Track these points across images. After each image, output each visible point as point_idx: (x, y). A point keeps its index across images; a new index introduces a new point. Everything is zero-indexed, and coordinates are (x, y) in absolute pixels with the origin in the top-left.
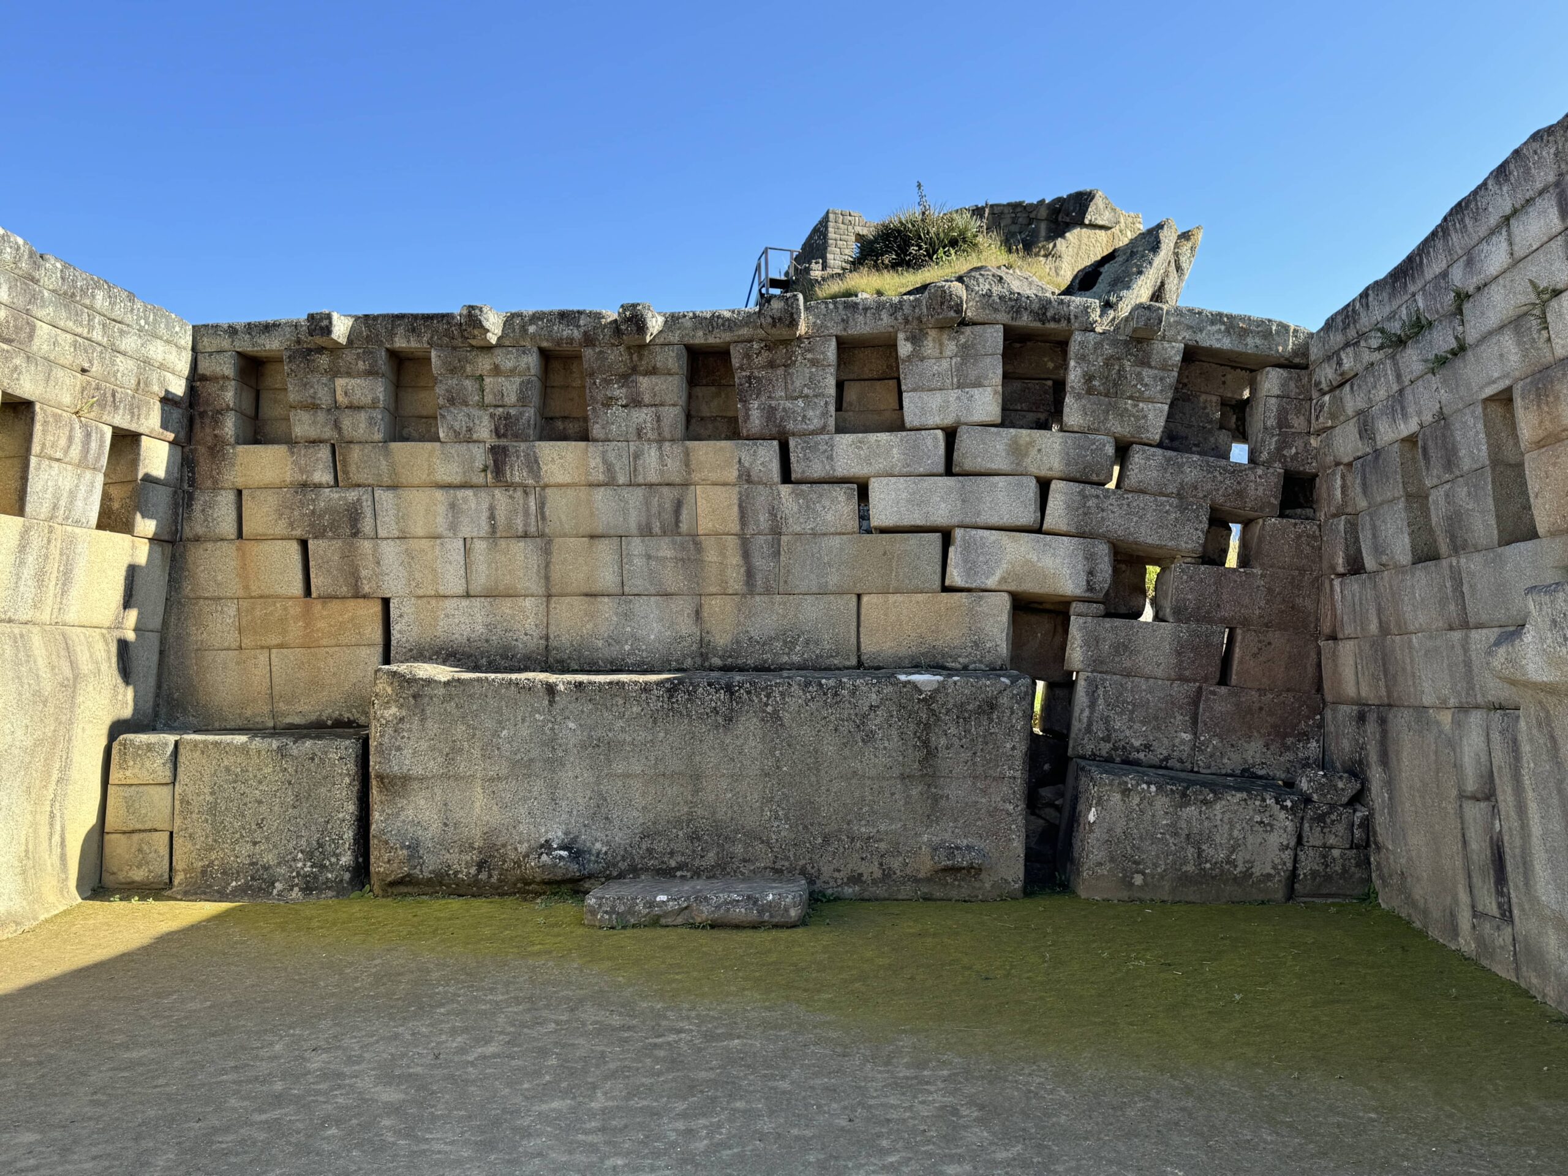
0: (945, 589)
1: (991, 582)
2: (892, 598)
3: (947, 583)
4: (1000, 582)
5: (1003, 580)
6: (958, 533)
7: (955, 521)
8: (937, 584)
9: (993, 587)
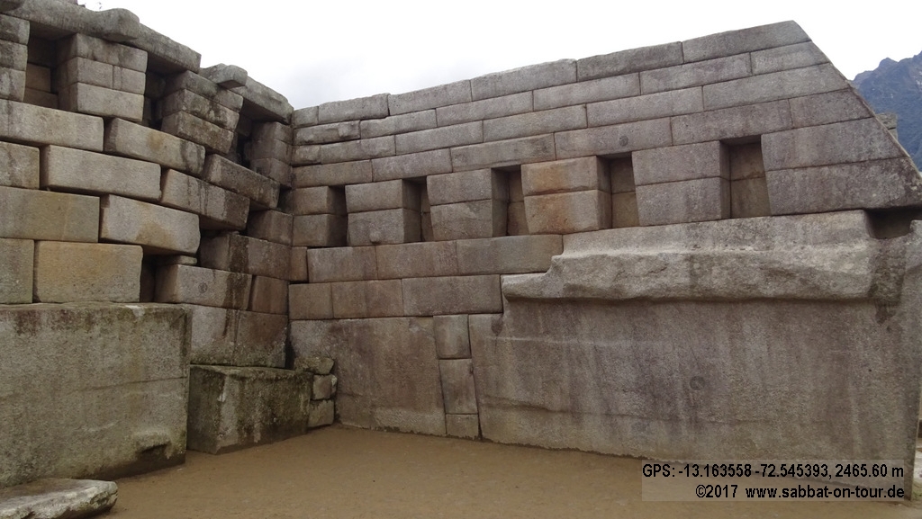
0: (102, 240)
1: (132, 238)
2: (63, 245)
3: (103, 236)
4: (138, 239)
5: (140, 237)
6: (112, 198)
7: (110, 189)
8: (96, 237)
9: (134, 241)
